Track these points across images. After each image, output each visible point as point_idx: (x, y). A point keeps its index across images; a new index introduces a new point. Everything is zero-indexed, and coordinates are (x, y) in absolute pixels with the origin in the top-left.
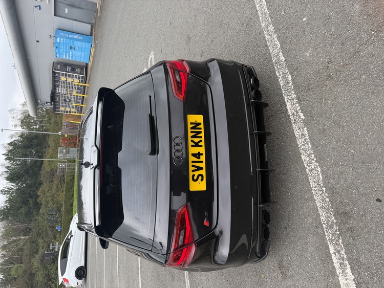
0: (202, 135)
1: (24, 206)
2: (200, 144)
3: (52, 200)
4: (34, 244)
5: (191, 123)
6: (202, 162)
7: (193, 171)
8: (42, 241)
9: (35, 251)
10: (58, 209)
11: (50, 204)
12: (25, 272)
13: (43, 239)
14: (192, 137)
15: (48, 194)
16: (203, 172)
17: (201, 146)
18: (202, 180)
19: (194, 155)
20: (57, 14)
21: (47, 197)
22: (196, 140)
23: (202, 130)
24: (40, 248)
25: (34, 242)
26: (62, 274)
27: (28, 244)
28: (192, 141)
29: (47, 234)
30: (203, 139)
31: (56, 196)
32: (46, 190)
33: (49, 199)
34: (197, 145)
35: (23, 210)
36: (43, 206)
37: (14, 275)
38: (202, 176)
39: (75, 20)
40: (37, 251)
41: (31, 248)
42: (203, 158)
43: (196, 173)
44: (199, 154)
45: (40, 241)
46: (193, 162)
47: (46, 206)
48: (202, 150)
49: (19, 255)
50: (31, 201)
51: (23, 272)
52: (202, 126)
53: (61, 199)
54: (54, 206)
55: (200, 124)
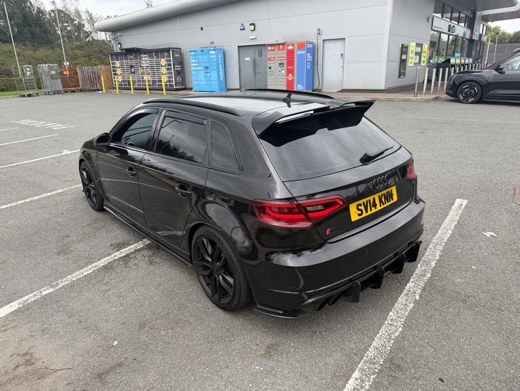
6: (371, 210)
7: (364, 203)
16: (365, 214)
17: (381, 206)
18: (359, 215)
19: (374, 200)
20: (240, 48)
34: (380, 201)
38: (362, 214)
39: (240, 70)
42: (374, 210)
43: (362, 207)
44: (375, 206)
46: (369, 201)
48: (378, 208)
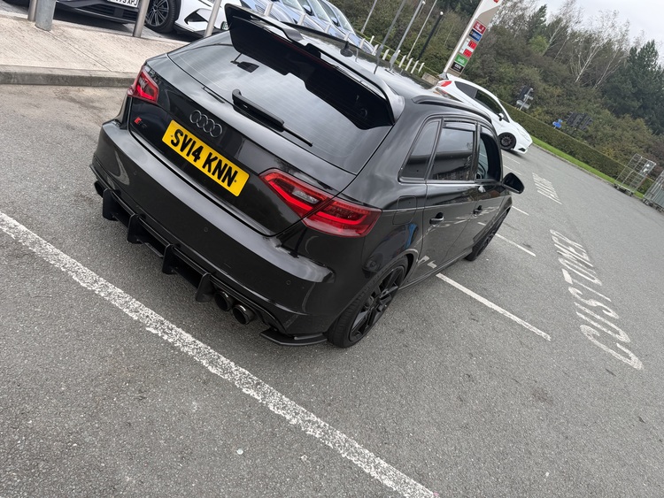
0: (215, 178)
1: (634, 90)
2: (207, 166)
3: (613, 135)
4: (560, 81)
5: (236, 173)
6: (188, 155)
7: (186, 136)
8: (556, 94)
9: (549, 79)
10: (591, 136)
11: (608, 129)
12: (529, 54)
13: (558, 96)
14: (220, 161)
15: (628, 135)
16: (177, 149)
17: (204, 167)
18: (172, 141)
19: (200, 149)
21: (623, 130)
22: (214, 164)
23: (220, 182)
24: (547, 87)
25: (563, 81)
26: (458, 84)
27: (567, 73)
28: (216, 158)
29: (563, 104)
30: (210, 175)
31: (617, 144)
32: (637, 135)
33: (619, 132)
34: (209, 161)
35: (628, 88)
36: (613, 118)
37: (536, 38)
38: (176, 145)
40: (546, 81)
41: (556, 74)
42: (191, 159)
43: (182, 139)
44: (197, 158)
45: (559, 91)
46: (194, 143)
47: (609, 122)
48: (199, 165)
49: (560, 55)
50: (636, 104)
51: (529, 51)
52: (225, 185)
53: (605, 148)
54: (599, 133)
55: (229, 185)
